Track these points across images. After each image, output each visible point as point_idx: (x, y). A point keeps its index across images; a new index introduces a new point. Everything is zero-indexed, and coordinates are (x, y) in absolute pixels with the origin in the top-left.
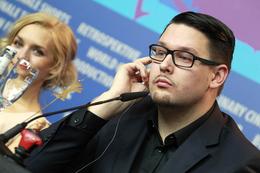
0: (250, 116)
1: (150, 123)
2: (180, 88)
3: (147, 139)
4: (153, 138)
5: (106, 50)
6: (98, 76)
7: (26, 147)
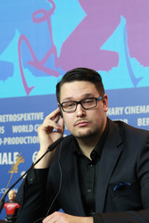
0: (128, 111)
1: (76, 153)
2: (95, 122)
3: (79, 163)
4: (82, 161)
5: (22, 123)
6: (27, 140)
7: (12, 213)
